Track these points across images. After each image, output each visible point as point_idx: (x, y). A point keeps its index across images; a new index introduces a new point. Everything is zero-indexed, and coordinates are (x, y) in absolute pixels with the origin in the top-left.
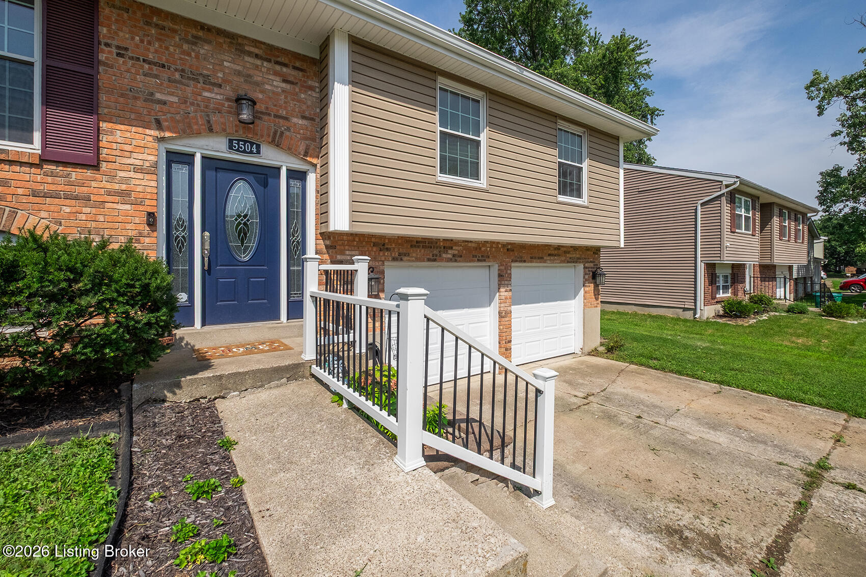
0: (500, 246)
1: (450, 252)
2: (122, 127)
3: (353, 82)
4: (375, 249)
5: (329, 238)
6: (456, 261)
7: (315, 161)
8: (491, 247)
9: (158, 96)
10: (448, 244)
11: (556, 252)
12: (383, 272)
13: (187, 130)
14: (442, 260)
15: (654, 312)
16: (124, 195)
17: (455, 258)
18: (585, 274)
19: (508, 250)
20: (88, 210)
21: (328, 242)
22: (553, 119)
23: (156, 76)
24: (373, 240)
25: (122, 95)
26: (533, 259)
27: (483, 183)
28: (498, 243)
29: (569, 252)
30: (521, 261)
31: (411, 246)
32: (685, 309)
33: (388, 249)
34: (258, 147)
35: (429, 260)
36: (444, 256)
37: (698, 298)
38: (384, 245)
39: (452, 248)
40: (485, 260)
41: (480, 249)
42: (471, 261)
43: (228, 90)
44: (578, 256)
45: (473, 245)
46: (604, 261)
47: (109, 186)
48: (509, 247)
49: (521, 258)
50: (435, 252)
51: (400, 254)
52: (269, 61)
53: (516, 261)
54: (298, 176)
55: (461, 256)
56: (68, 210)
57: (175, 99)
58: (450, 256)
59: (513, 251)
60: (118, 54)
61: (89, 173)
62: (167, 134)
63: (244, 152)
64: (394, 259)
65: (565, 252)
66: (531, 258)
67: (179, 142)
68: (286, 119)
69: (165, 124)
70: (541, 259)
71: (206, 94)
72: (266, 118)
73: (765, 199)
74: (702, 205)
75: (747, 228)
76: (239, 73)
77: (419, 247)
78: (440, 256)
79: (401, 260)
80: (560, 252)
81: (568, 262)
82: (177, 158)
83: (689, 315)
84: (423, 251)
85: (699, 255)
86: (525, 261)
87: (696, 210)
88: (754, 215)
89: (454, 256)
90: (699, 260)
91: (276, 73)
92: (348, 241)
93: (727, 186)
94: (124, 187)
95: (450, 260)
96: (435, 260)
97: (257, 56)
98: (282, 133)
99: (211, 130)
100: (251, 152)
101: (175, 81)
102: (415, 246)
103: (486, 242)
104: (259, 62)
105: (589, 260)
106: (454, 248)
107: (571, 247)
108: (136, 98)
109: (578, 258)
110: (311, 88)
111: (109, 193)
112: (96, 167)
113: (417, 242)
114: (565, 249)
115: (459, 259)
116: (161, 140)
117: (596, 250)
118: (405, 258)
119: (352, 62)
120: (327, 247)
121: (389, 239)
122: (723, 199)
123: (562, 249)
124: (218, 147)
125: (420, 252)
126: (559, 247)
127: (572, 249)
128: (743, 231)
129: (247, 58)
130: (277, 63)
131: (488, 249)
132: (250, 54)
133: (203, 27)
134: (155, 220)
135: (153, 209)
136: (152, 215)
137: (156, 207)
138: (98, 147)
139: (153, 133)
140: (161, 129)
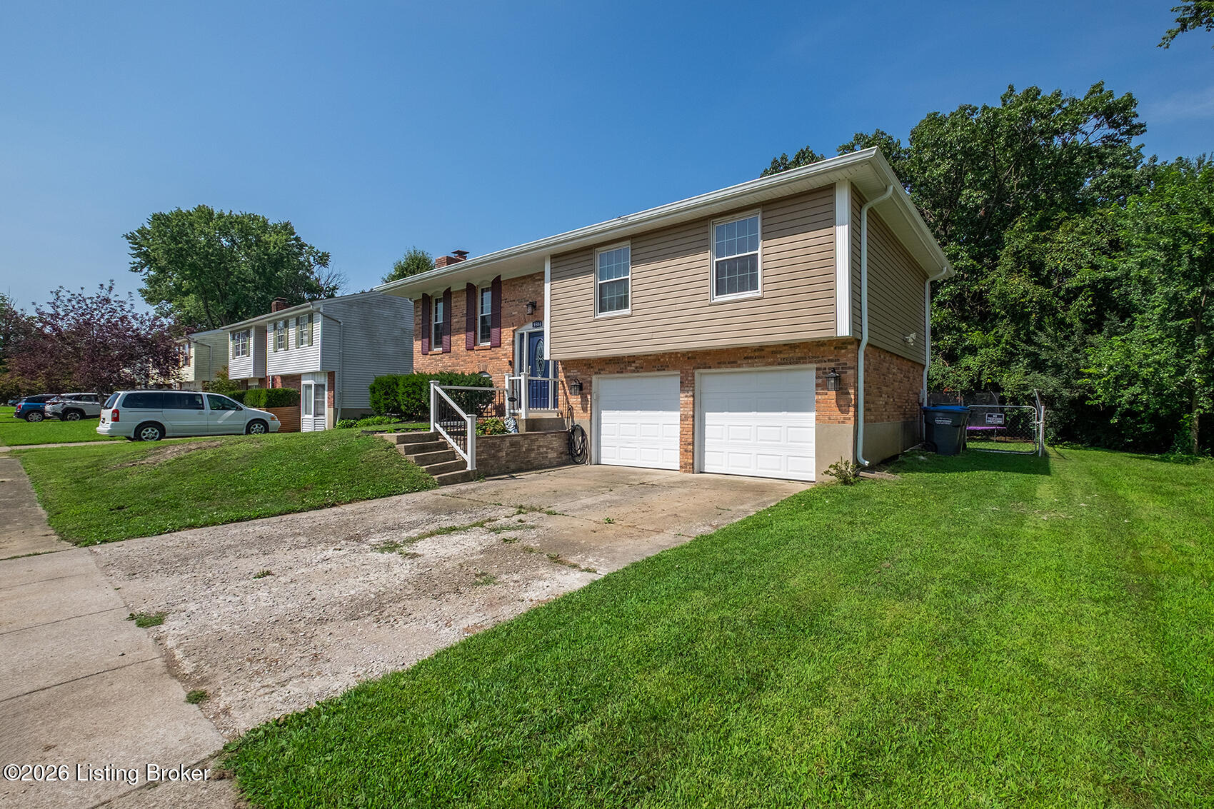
0: (679, 355)
1: (633, 365)
4: (585, 368)
5: (564, 364)
6: (638, 371)
8: (670, 357)
11: (756, 354)
12: (590, 382)
13: (521, 325)
14: (627, 372)
17: (637, 370)
18: (818, 377)
19: (688, 358)
20: (498, 362)
21: (563, 366)
22: (705, 223)
24: (584, 362)
26: (720, 364)
27: (629, 310)
28: (677, 353)
29: (781, 352)
30: (705, 368)
31: (606, 364)
33: (592, 367)
34: (541, 323)
35: (618, 372)
36: (629, 368)
38: (590, 364)
39: (634, 362)
40: (664, 370)
41: (659, 360)
42: (651, 371)
44: (799, 355)
45: (652, 357)
48: (690, 355)
49: (705, 364)
50: (622, 366)
51: (599, 370)
53: (699, 368)
55: (642, 368)
56: (494, 362)
57: (516, 313)
58: (634, 368)
59: (695, 358)
60: (505, 302)
61: (498, 349)
62: (515, 328)
63: (537, 326)
64: (597, 373)
66: (719, 363)
67: (522, 328)
70: (733, 363)
72: (541, 308)
76: (533, 291)
77: (611, 364)
78: (626, 369)
79: (600, 373)
81: (779, 364)
82: (521, 336)
84: (613, 366)
86: (710, 368)
89: (636, 368)
92: (572, 365)
96: (622, 372)
99: (525, 322)
100: (539, 326)
101: (517, 305)
102: (608, 363)
103: (664, 354)
105: (826, 359)
106: (636, 362)
107: (785, 345)
109: (800, 358)
112: (500, 346)
113: (609, 360)
114: (771, 349)
115: (641, 370)
116: (514, 330)
117: (843, 343)
118: (602, 372)
119: (551, 269)
123: (767, 349)
124: (529, 328)
125: (611, 368)
127: (784, 348)
129: (537, 283)
131: (667, 359)
132: (537, 281)
133: (524, 277)
134: (511, 363)
135: (511, 359)
136: (510, 361)
137: (513, 358)
138: (500, 339)
139: (511, 328)
140: (513, 326)
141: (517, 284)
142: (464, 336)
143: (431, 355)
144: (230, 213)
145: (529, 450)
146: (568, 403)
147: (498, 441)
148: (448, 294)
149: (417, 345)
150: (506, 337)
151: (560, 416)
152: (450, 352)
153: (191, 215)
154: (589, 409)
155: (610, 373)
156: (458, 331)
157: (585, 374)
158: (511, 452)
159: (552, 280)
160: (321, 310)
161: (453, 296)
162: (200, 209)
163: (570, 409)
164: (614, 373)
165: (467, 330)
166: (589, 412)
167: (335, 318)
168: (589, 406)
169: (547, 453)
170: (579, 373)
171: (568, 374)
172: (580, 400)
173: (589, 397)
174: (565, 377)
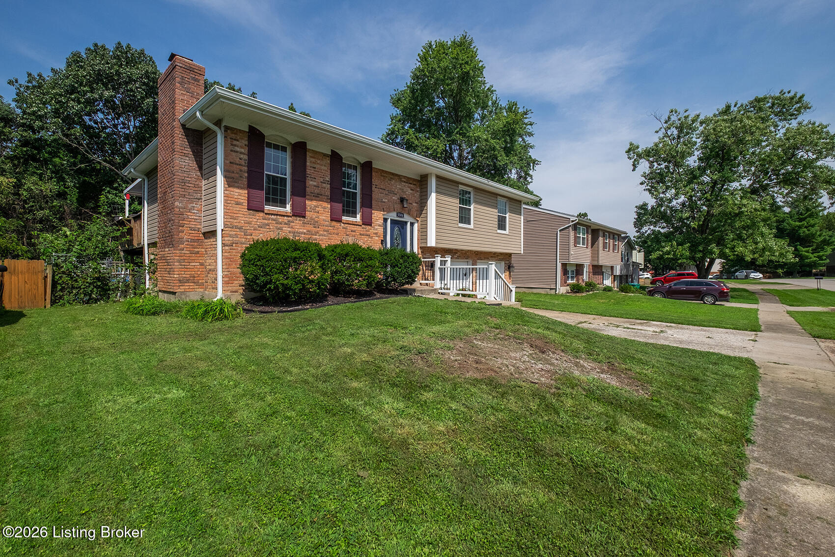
2: (376, 211)
3: (437, 192)
6: (458, 259)
7: (418, 219)
8: (470, 253)
9: (384, 200)
10: (456, 251)
13: (389, 212)
14: (454, 258)
15: (535, 291)
16: (376, 234)
17: (458, 257)
18: (505, 266)
19: (476, 254)
20: (369, 239)
22: (496, 196)
23: (383, 193)
24: (434, 249)
25: (377, 201)
26: (485, 258)
27: (472, 226)
28: (472, 251)
32: (551, 289)
34: (404, 215)
37: (558, 282)
40: (468, 258)
41: (466, 253)
42: (463, 259)
43: (398, 196)
44: (503, 257)
45: (464, 252)
46: (514, 260)
47: (373, 231)
53: (479, 259)
54: (412, 224)
55: (460, 257)
56: (366, 239)
57: (387, 201)
59: (478, 254)
60: (376, 187)
61: (370, 227)
62: (385, 213)
65: (498, 256)
67: (388, 215)
68: (412, 204)
69: (384, 209)
70: (488, 258)
71: (394, 198)
73: (593, 227)
74: (560, 231)
75: (583, 244)
76: (400, 189)
80: (495, 255)
81: (498, 261)
82: (385, 220)
83: (553, 292)
84: (448, 254)
85: (558, 259)
86: (482, 259)
87: (557, 233)
88: (587, 236)
90: (558, 261)
91: (409, 187)
93: (572, 221)
94: (376, 231)
95: (456, 258)
97: (405, 182)
98: (411, 209)
99: (394, 210)
100: (401, 217)
101: (387, 194)
103: (468, 251)
104: (405, 184)
105: (507, 260)
108: (379, 202)
109: (503, 259)
110: (418, 191)
111: (373, 233)
114: (497, 254)
116: (383, 215)
117: (510, 255)
119: (436, 184)
120: (421, 252)
122: (570, 228)
124: (394, 216)
126: (495, 253)
127: (500, 254)
128: (581, 246)
133: (392, 174)
136: (382, 240)
138: (371, 218)
141: (386, 176)
142: (327, 205)
143: (267, 213)
148: (299, 147)
149: (237, 194)
150: (377, 218)
152: (304, 217)
156: (317, 197)
165: (332, 199)
171: (425, 256)
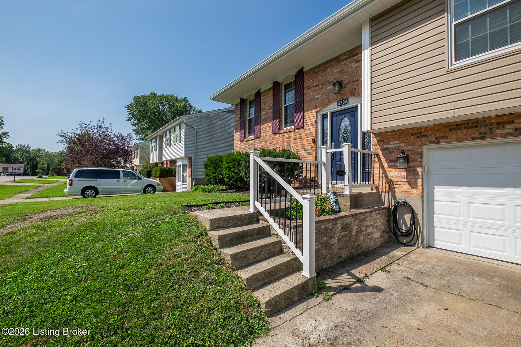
1: (509, 126)
2: (308, 112)
4: (412, 138)
5: (379, 136)
9: (316, 97)
10: (505, 120)
12: (421, 153)
13: (324, 106)
16: (308, 134)
20: (302, 141)
21: (378, 139)
23: (316, 90)
24: (411, 131)
25: (308, 102)
31: (450, 130)
33: (424, 136)
34: (348, 100)
35: (473, 139)
36: (499, 132)
38: (421, 133)
47: (305, 132)
50: (483, 130)
51: (437, 138)
52: (350, 58)
56: (298, 142)
57: (320, 96)
58: (509, 131)
60: (308, 89)
61: (302, 130)
62: (318, 109)
63: (343, 105)
64: (431, 143)
67: (324, 110)
69: (317, 106)
71: (328, 88)
72: (348, 85)
76: (339, 72)
77: (459, 129)
78: (492, 133)
79: (439, 142)
82: (324, 116)
84: (465, 131)
91: (353, 61)
92: (392, 135)
94: (308, 132)
95: (510, 135)
96: (484, 138)
98: (355, 88)
99: (330, 102)
100: (345, 104)
101: (320, 89)
102: (455, 129)
104: (346, 62)
106: (517, 121)
108: (311, 101)
111: (305, 135)
112: (303, 127)
113: (457, 125)
116: (317, 112)
118: (443, 141)
119: (372, 33)
120: (378, 141)
121: (425, 128)
124: (334, 107)
125: (459, 134)
130: (354, 56)
132: (343, 61)
133: (328, 62)
134: (314, 141)
135: (315, 138)
136: (314, 140)
137: (316, 136)
138: (303, 121)
139: (315, 111)
140: (316, 108)
141: (320, 71)
142: (270, 124)
143: (246, 141)
144: (163, 94)
145: (359, 232)
146: (387, 177)
147: (330, 226)
148: (258, 94)
149: (237, 135)
150: (309, 119)
151: (375, 191)
152: (260, 137)
153: (149, 96)
154: (419, 184)
155: (458, 140)
156: (266, 121)
157: (413, 144)
158: (343, 237)
159: (372, 44)
160: (185, 121)
161: (262, 95)
162: (152, 94)
163: (390, 183)
164: (467, 140)
165: (274, 118)
166: (420, 187)
167: (192, 126)
168: (419, 180)
169: (372, 233)
170: (403, 144)
171: (386, 146)
172: (405, 173)
173: (419, 170)
174: (381, 150)
